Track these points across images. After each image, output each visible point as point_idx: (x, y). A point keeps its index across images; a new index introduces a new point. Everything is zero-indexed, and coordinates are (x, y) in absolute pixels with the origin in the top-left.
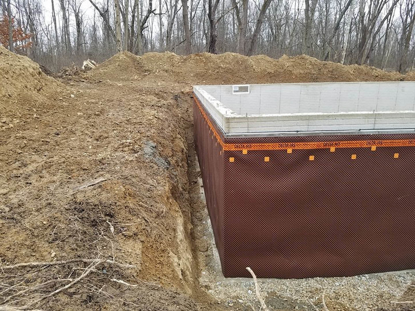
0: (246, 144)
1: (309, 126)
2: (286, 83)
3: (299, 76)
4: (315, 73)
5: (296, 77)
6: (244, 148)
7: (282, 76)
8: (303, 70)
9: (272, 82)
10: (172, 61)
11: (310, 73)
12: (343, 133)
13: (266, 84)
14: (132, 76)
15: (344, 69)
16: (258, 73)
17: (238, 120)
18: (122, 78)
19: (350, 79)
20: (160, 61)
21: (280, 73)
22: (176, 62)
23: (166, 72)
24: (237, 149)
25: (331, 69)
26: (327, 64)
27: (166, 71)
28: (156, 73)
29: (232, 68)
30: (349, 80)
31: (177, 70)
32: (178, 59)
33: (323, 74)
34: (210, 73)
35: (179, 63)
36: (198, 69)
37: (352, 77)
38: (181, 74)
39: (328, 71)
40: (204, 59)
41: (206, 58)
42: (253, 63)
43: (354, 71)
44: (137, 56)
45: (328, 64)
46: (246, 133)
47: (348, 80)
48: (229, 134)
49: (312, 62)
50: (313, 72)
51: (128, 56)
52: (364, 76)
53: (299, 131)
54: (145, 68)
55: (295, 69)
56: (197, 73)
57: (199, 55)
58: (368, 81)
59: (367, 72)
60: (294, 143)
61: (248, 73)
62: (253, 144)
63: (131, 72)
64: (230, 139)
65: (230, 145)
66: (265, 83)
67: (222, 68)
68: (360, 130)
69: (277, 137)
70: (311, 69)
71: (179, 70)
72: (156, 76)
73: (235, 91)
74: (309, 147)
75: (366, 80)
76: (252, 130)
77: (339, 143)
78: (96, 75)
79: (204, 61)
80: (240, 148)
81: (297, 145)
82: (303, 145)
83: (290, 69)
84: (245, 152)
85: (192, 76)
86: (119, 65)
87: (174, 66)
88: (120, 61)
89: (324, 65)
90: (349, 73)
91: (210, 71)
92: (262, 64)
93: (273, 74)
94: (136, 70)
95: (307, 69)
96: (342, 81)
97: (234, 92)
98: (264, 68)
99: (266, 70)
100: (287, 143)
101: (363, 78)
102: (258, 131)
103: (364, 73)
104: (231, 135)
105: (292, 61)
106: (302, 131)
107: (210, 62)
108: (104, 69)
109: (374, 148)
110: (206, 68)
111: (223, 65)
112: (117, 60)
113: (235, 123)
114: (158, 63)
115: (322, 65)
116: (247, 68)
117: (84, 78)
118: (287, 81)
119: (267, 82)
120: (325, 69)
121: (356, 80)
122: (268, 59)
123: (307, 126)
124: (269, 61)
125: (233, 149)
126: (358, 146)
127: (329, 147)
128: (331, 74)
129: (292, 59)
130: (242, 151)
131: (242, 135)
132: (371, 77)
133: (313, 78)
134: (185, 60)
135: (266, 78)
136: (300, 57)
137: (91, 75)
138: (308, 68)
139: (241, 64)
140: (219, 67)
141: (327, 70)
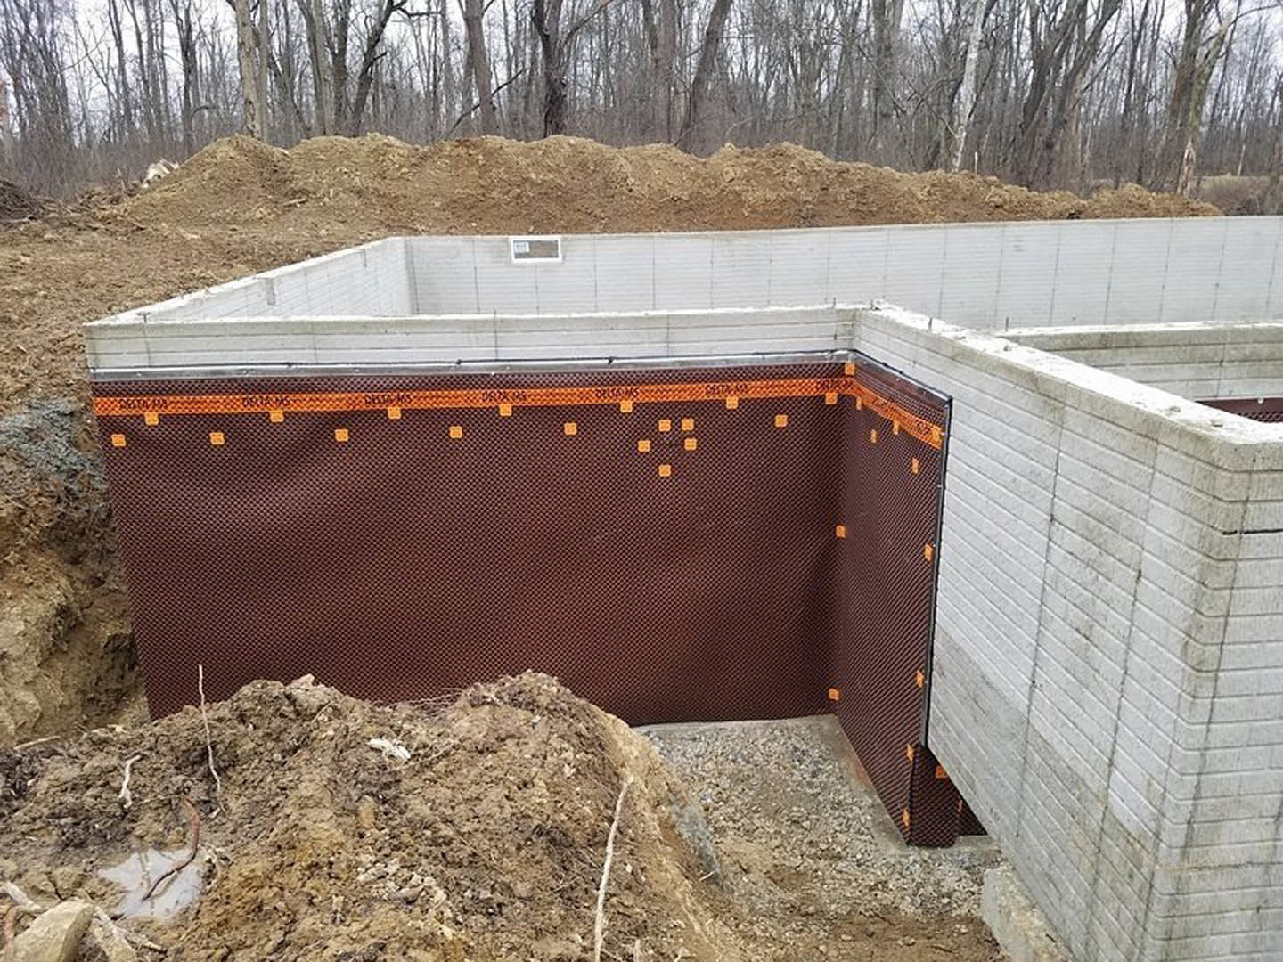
0: (152, 399)
1: (318, 352)
2: (721, 229)
3: (761, 209)
4: (810, 198)
5: (752, 212)
6: (148, 407)
7: (711, 208)
8: (775, 190)
9: (681, 229)
10: (383, 161)
11: (794, 200)
12: (413, 369)
13: (663, 233)
14: (249, 209)
15: (898, 186)
16: (641, 200)
17: (117, 334)
18: (217, 216)
19: (913, 216)
20: (346, 162)
21: (707, 200)
22: (395, 163)
23: (356, 197)
24: (127, 412)
25: (859, 187)
26: (848, 170)
27: (359, 192)
28: (326, 199)
29: (563, 184)
30: (910, 219)
31: (394, 189)
32: (402, 156)
33: (835, 201)
34: (494, 198)
35: (401, 167)
36: (457, 185)
37: (921, 209)
38: (403, 201)
39: (851, 191)
40: (481, 157)
41: (489, 154)
42: (628, 168)
43: (929, 192)
44: (275, 149)
45: (852, 171)
46: (145, 367)
47: (909, 217)
48: (98, 371)
49: (807, 164)
50: (804, 194)
51: (244, 150)
52: (959, 207)
53: (293, 364)
54: (292, 186)
55: (750, 188)
56: (455, 198)
57: (468, 143)
58: (970, 221)
59: (968, 193)
60: (284, 396)
61: (611, 200)
62: (171, 398)
63: (249, 198)
64: (103, 383)
65: (105, 399)
66: (659, 231)
67: (533, 184)
68: (459, 362)
69: (235, 380)
70: (798, 186)
71: (399, 189)
72: (326, 210)
73: (518, 256)
74: (328, 407)
75: (964, 219)
76: (160, 359)
77: (408, 396)
78: (140, 209)
79: (481, 163)
80: (135, 407)
81: (295, 401)
82: (311, 399)
83: (737, 188)
84: (152, 418)
85: (436, 208)
86: (212, 178)
87: (385, 178)
88: (216, 164)
89: (840, 173)
90: (914, 196)
91: (495, 194)
92: (657, 172)
93: (687, 202)
94: (263, 192)
95: (787, 185)
96: (891, 222)
97: (516, 257)
98: (661, 183)
99: (665, 190)
100: (264, 396)
101: (956, 213)
102: (179, 363)
103: (960, 197)
104: (105, 373)
105: (747, 164)
106: (301, 364)
107: (498, 165)
108: (166, 190)
109: (506, 410)
110: (483, 183)
111: (538, 174)
112: (208, 164)
113: (109, 342)
114: (338, 170)
115: (835, 174)
116: (610, 184)
117: (103, 220)
118: (725, 224)
119: (667, 226)
120: (841, 184)
121: (932, 219)
122: (677, 155)
123: (313, 351)
124: (676, 164)
125: (117, 412)
126: (462, 404)
127: (384, 407)
128: (858, 203)
129: (751, 156)
130: (142, 416)
131: (135, 373)
132: (981, 209)
133: (803, 214)
134: (424, 158)
135: (664, 214)
136: (773, 150)
137: (126, 210)
138: (790, 183)
139: (594, 171)
140: (526, 180)
141: (848, 190)
